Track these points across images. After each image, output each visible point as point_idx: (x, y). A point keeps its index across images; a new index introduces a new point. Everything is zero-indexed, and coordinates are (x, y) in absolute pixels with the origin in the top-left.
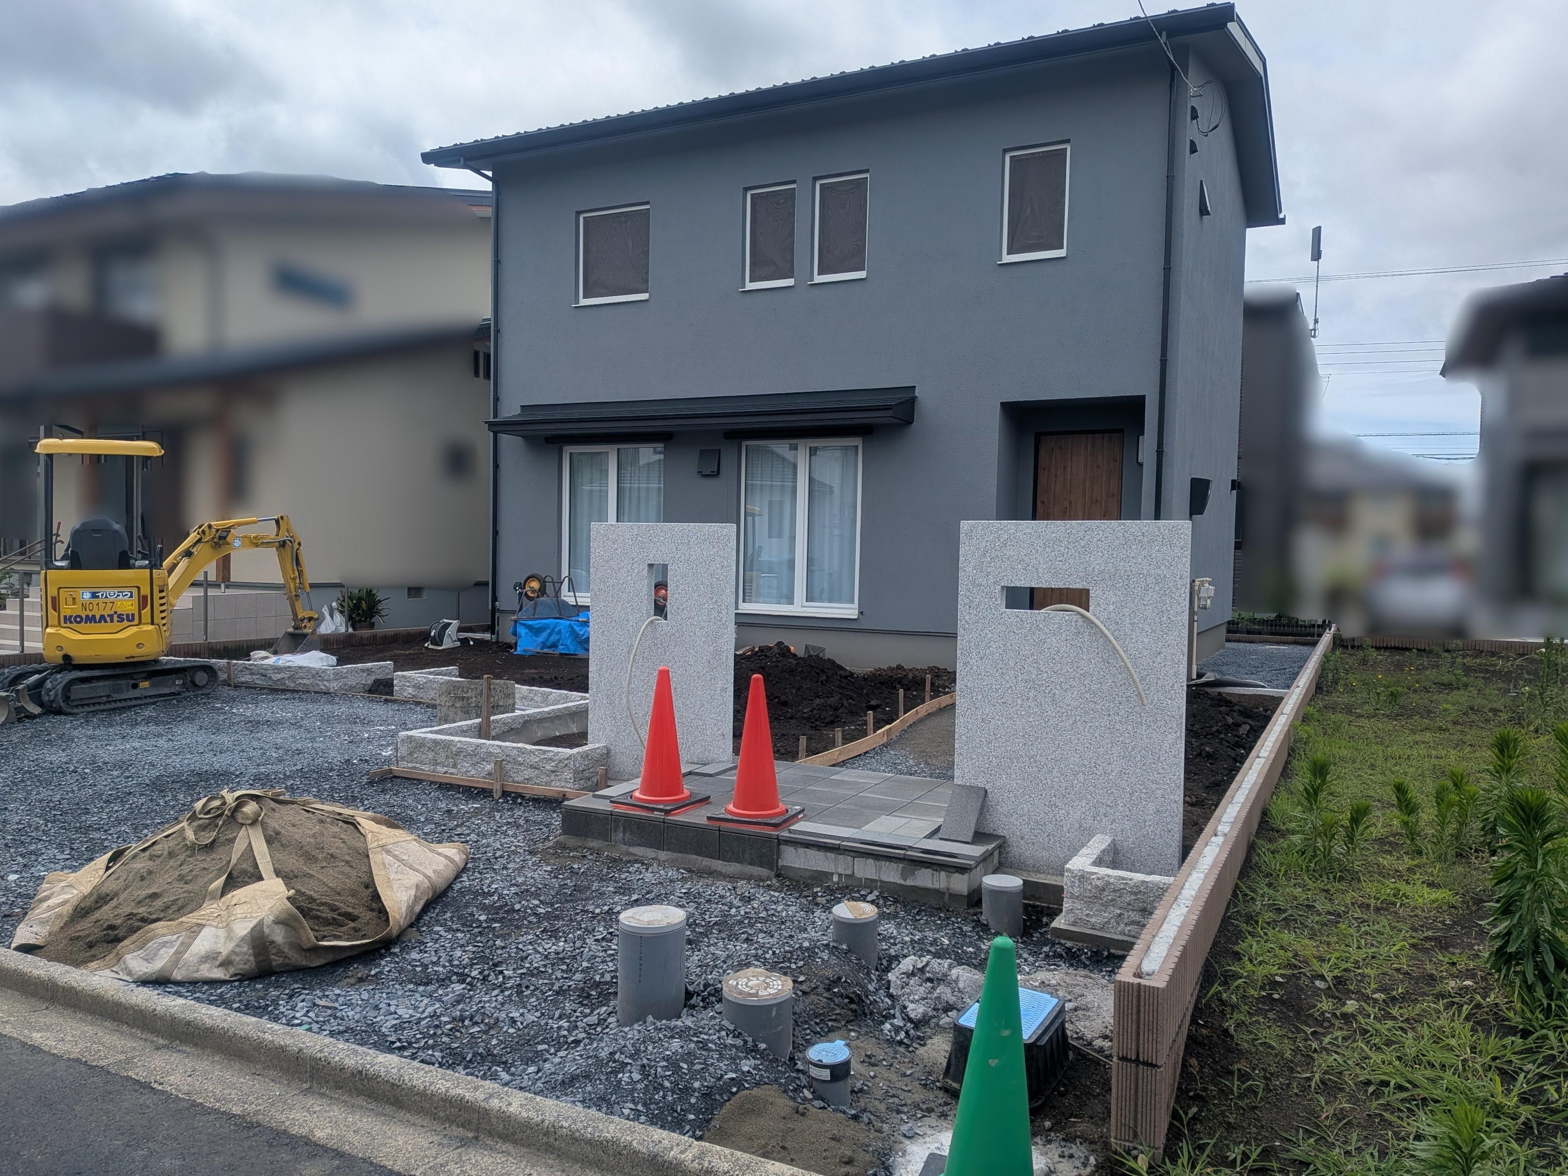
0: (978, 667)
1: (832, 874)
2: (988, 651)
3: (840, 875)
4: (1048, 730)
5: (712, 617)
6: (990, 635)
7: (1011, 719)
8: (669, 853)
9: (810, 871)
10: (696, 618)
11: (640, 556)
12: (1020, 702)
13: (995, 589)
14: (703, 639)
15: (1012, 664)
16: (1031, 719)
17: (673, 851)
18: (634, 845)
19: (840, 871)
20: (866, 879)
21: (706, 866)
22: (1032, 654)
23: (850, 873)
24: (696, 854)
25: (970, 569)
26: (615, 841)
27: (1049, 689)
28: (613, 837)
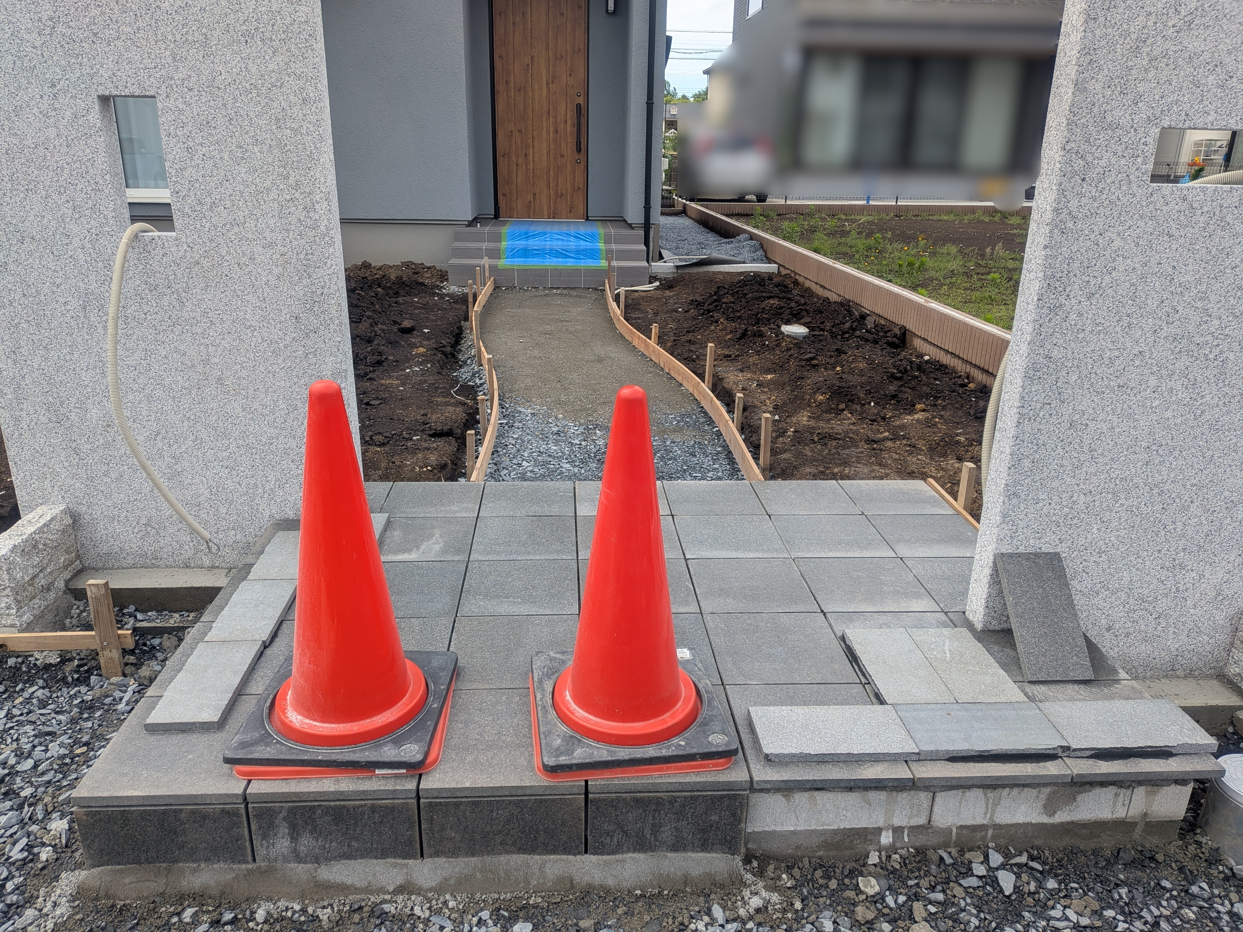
0: (1080, 315)
1: (878, 831)
2: (1107, 279)
3: (897, 831)
4: (1197, 431)
5: (293, 219)
6: (1118, 243)
7: (1130, 416)
8: (441, 861)
9: (823, 833)
10: (251, 224)
11: (74, 77)
12: (1153, 382)
13: (1147, 134)
14: (276, 271)
15: (1153, 304)
16: (1169, 414)
17: (454, 853)
18: (328, 860)
19: (897, 822)
20: (962, 827)
21: (561, 880)
22: (1199, 281)
23: (921, 820)
24: (523, 850)
25: (1098, 87)
26: (267, 858)
27: (1216, 351)
28: (261, 852)
